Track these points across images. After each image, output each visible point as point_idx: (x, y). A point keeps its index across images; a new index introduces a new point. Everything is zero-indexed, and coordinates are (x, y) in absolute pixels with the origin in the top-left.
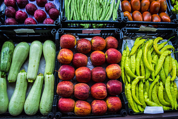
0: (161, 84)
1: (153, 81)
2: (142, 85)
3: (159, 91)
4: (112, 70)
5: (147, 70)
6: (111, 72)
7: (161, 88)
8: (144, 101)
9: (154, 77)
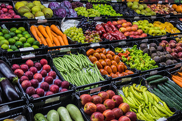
0: (154, 106)
1: (149, 107)
2: (144, 111)
3: (156, 110)
4: (122, 107)
5: (141, 102)
6: (125, 107)
7: (155, 109)
8: (152, 119)
9: (148, 104)
